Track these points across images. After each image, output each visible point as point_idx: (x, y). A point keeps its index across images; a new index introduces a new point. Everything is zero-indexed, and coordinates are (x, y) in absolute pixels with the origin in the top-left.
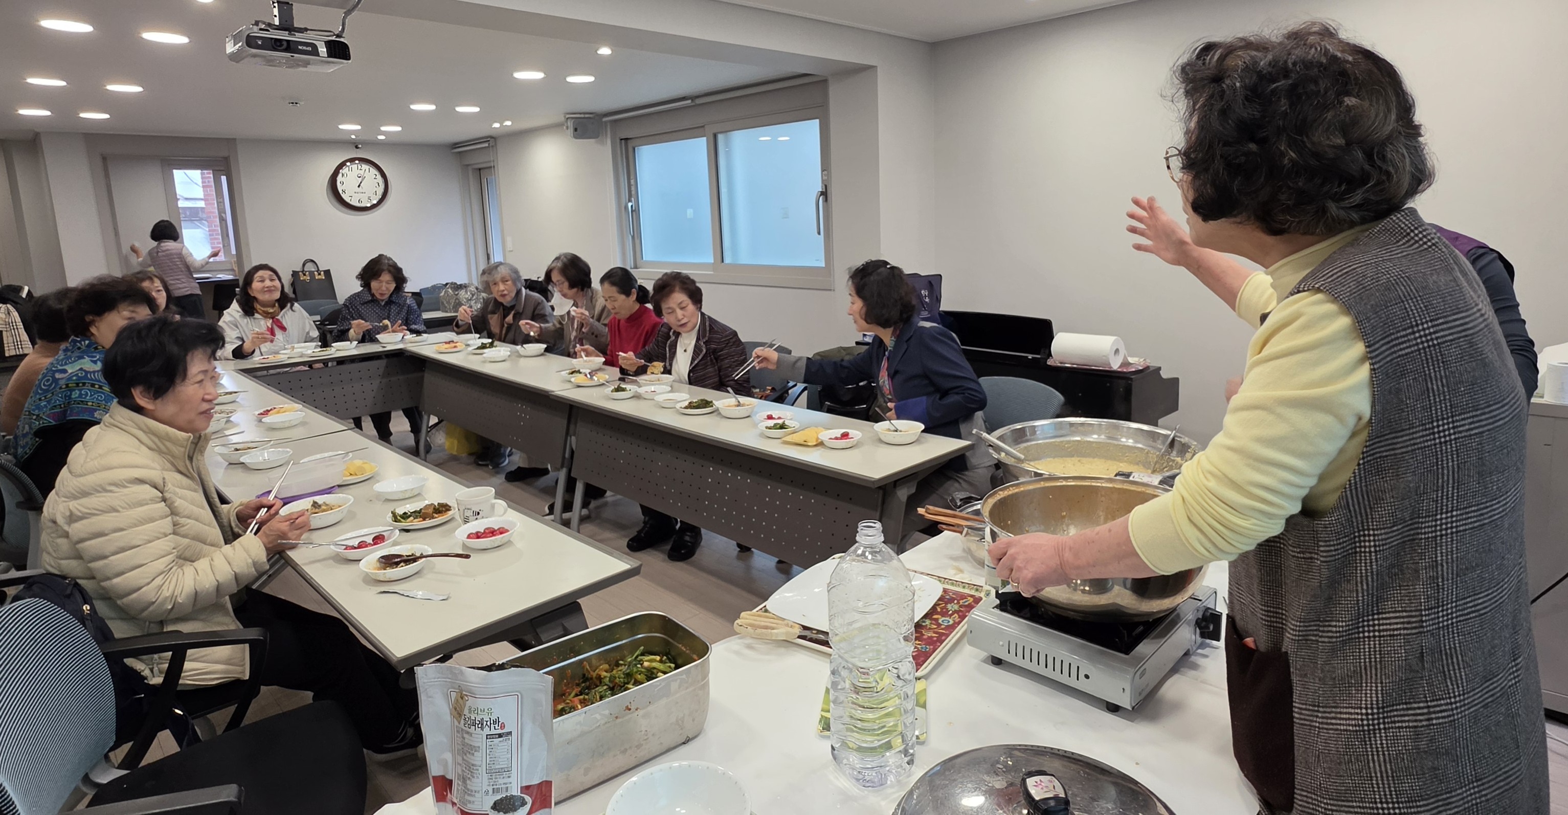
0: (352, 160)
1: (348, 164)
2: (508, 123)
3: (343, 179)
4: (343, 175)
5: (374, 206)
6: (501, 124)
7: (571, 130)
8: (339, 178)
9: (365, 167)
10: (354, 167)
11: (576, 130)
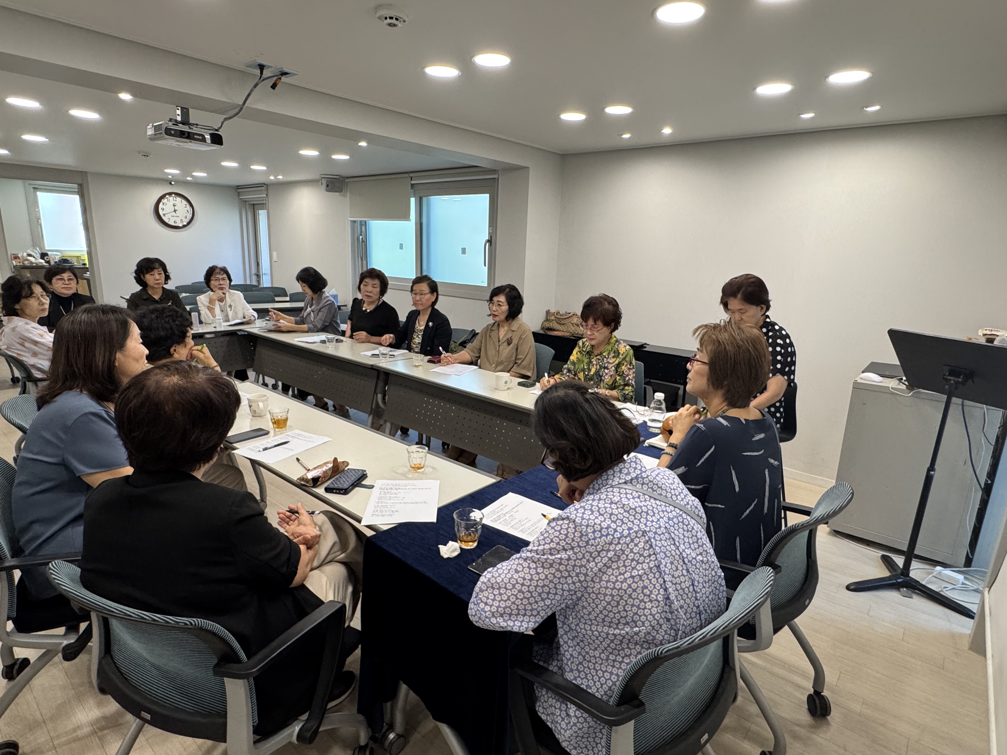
0: (170, 194)
1: (167, 196)
2: (280, 177)
3: (164, 207)
4: (163, 204)
5: (184, 226)
6: (275, 177)
7: (325, 185)
8: (161, 205)
9: (179, 199)
10: (171, 198)
11: (327, 186)
